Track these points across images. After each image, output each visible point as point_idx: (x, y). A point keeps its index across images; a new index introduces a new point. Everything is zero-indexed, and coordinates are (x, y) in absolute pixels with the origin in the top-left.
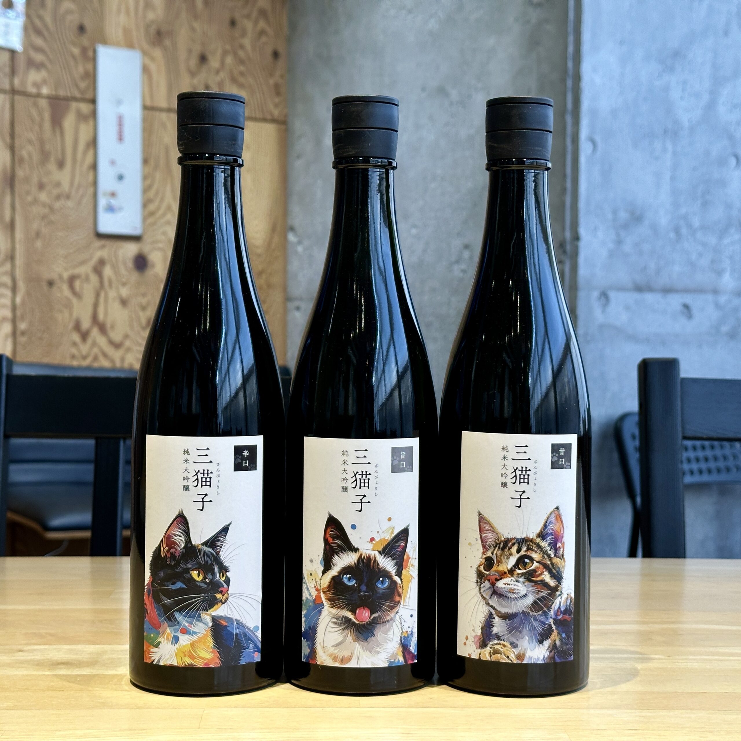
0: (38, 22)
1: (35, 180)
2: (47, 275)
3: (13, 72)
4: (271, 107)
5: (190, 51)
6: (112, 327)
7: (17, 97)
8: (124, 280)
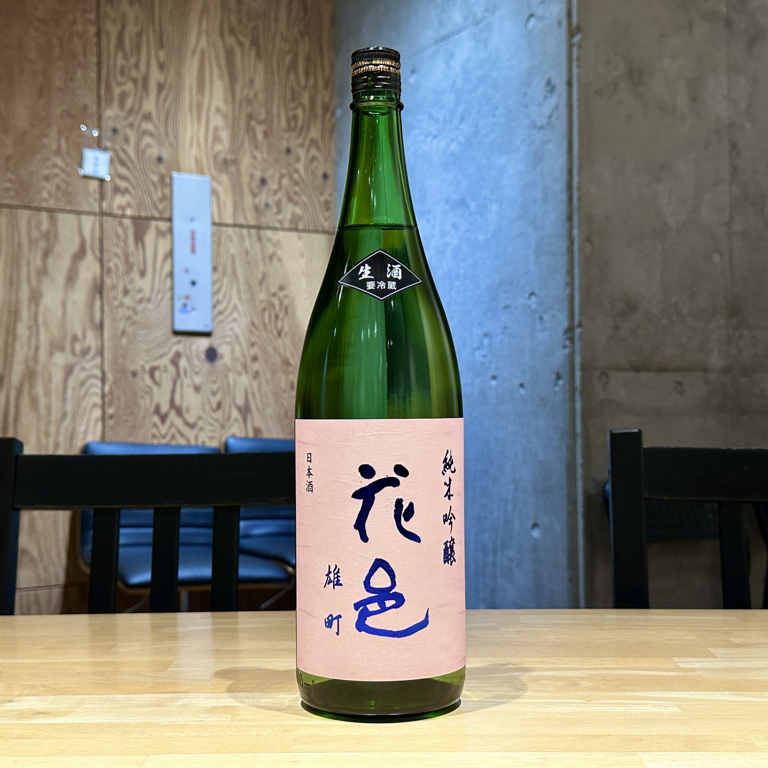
0: (122, 155)
1: (121, 287)
2: (132, 368)
3: (102, 197)
4: (322, 219)
5: (252, 176)
6: (188, 410)
7: (105, 218)
8: (197, 370)
